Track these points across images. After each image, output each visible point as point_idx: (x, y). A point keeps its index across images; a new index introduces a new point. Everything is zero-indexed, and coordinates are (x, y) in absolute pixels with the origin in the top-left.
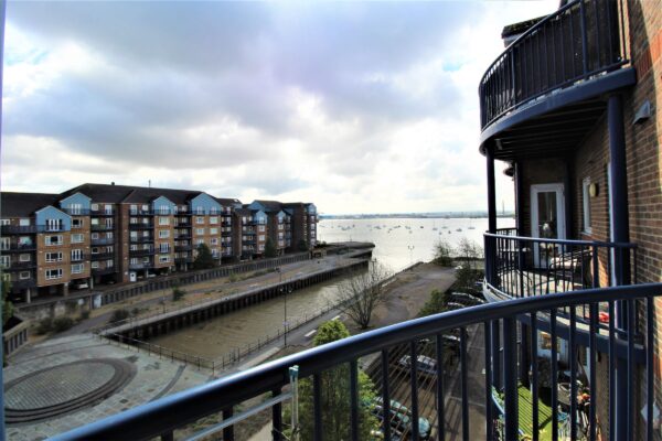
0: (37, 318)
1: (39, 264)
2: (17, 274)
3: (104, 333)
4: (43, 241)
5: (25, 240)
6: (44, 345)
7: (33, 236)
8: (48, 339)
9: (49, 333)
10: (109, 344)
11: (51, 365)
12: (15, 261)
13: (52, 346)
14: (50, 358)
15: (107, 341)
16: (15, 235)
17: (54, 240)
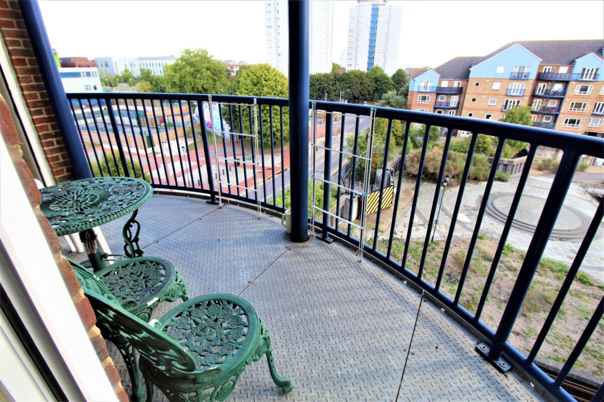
0: (542, 157)
1: (562, 111)
2: (542, 117)
3: (590, 190)
4: (574, 89)
5: (558, 87)
6: (538, 178)
7: (566, 83)
8: (542, 175)
9: (546, 171)
10: (590, 201)
11: (535, 195)
12: (544, 105)
13: (542, 182)
14: (537, 190)
15: (590, 198)
16: (551, 81)
17: (584, 89)
